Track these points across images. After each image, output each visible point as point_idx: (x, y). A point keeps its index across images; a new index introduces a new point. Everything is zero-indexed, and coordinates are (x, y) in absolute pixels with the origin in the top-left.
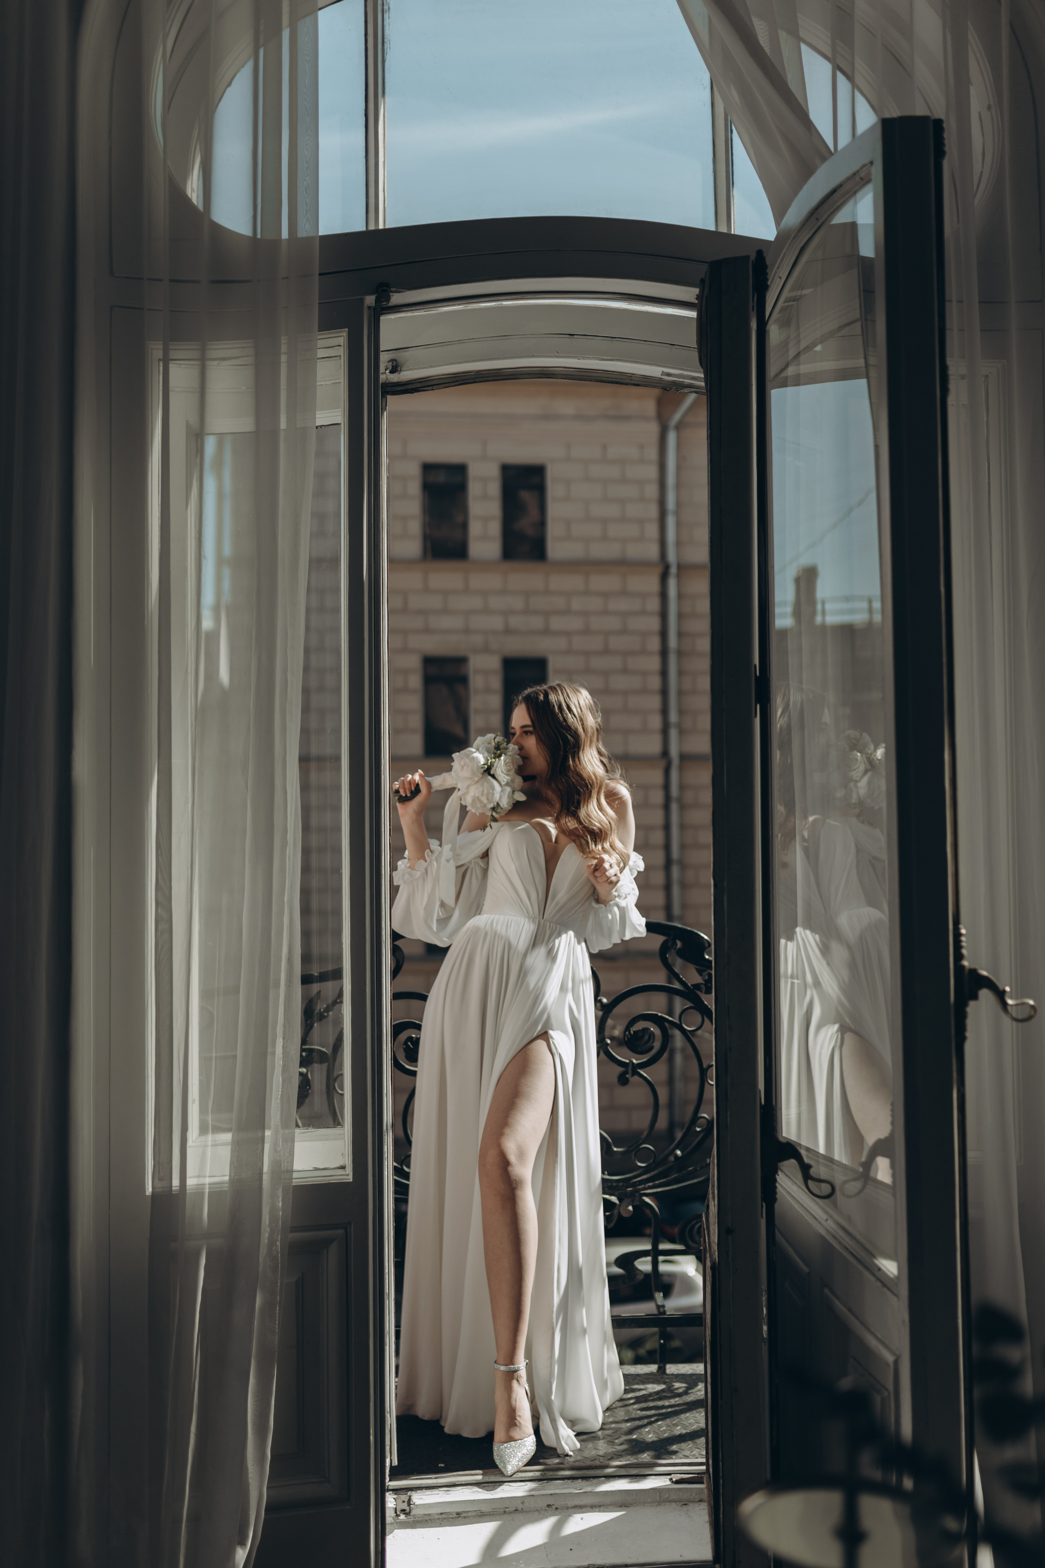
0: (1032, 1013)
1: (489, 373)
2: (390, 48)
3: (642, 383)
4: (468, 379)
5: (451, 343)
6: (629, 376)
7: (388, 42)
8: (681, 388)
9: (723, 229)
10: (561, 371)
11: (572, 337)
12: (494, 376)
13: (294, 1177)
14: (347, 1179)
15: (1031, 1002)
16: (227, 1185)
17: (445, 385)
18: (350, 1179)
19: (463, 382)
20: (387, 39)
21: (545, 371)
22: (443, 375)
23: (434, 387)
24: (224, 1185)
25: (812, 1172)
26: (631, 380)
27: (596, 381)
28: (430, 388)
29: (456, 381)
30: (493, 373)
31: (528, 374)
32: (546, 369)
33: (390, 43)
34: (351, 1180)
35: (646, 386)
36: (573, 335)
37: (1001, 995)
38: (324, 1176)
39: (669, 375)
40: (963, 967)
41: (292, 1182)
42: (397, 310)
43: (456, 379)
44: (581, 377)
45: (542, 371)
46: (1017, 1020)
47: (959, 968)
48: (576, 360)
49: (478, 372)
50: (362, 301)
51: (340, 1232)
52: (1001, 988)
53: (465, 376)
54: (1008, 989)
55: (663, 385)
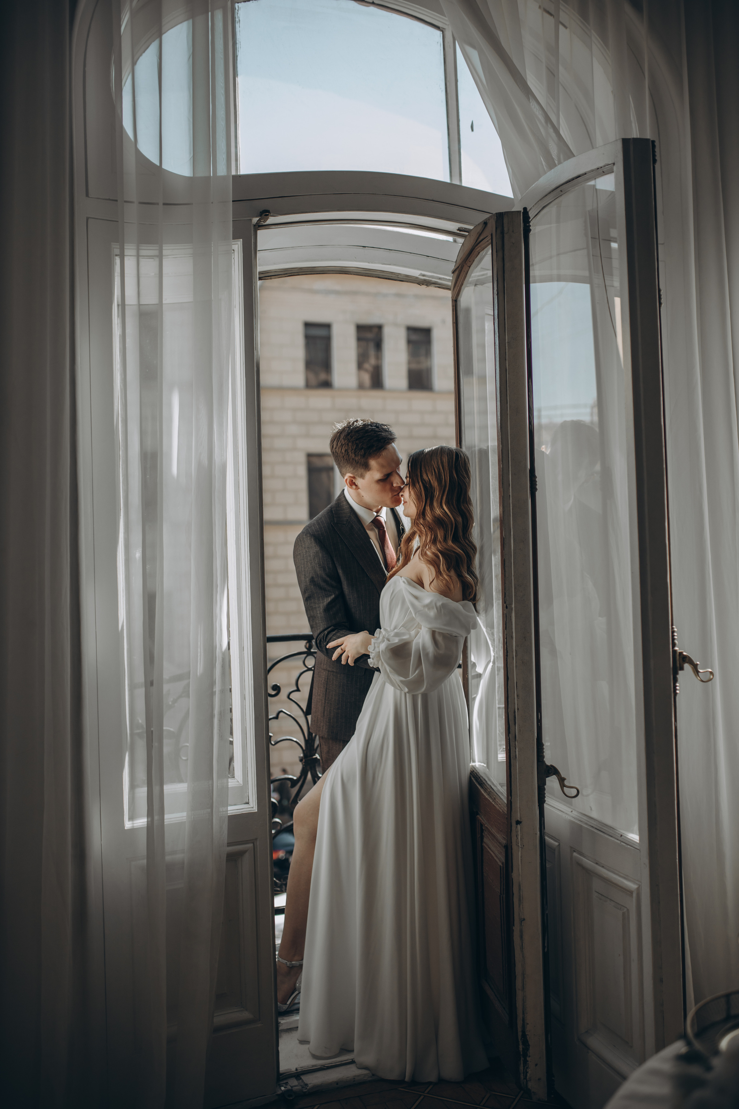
0: (712, 677)
1: (308, 269)
2: (240, 47)
3: (405, 280)
4: (294, 273)
5: (287, 249)
6: (397, 275)
7: (239, 43)
8: (429, 284)
9: (456, 182)
10: (353, 269)
11: (364, 248)
12: (311, 271)
13: (229, 810)
14: (253, 810)
15: (710, 670)
16: (185, 818)
17: (279, 276)
18: (255, 810)
19: (291, 274)
20: (239, 41)
21: (344, 269)
22: (279, 269)
23: (272, 277)
24: (184, 818)
25: (566, 783)
26: (398, 278)
27: (376, 277)
28: (269, 278)
29: (286, 274)
30: (310, 269)
31: (333, 271)
32: (344, 268)
33: (240, 44)
34: (257, 811)
35: (407, 282)
36: (365, 247)
37: (695, 667)
38: (238, 810)
39: (424, 275)
40: (676, 651)
41: (228, 814)
42: (268, 228)
43: (286, 272)
44: (366, 274)
45: (341, 269)
46: (702, 681)
47: (675, 652)
48: (367, 264)
49: (301, 268)
50: (251, 220)
51: (251, 845)
52: (695, 663)
53: (292, 270)
54: (698, 663)
55: (418, 282)
